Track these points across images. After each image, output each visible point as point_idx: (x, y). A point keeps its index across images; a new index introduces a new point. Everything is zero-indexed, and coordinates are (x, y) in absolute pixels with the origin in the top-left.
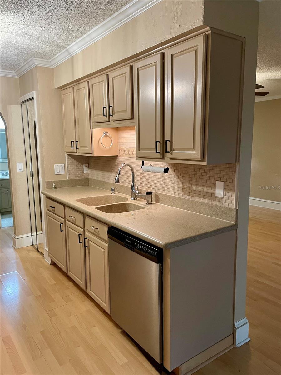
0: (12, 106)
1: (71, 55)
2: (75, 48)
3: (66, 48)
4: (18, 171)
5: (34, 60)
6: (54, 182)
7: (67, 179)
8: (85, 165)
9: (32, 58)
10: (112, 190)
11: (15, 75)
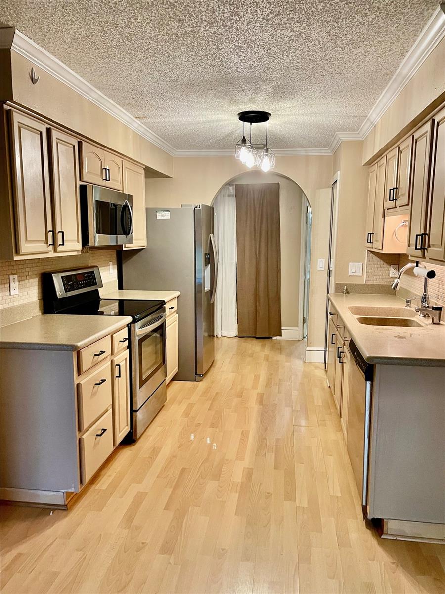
0: (321, 190)
1: (374, 124)
2: (374, 116)
3: (367, 116)
4: (319, 269)
5: (339, 135)
6: (346, 284)
7: (365, 283)
8: (394, 266)
9: (337, 133)
10: (408, 302)
11: (330, 152)
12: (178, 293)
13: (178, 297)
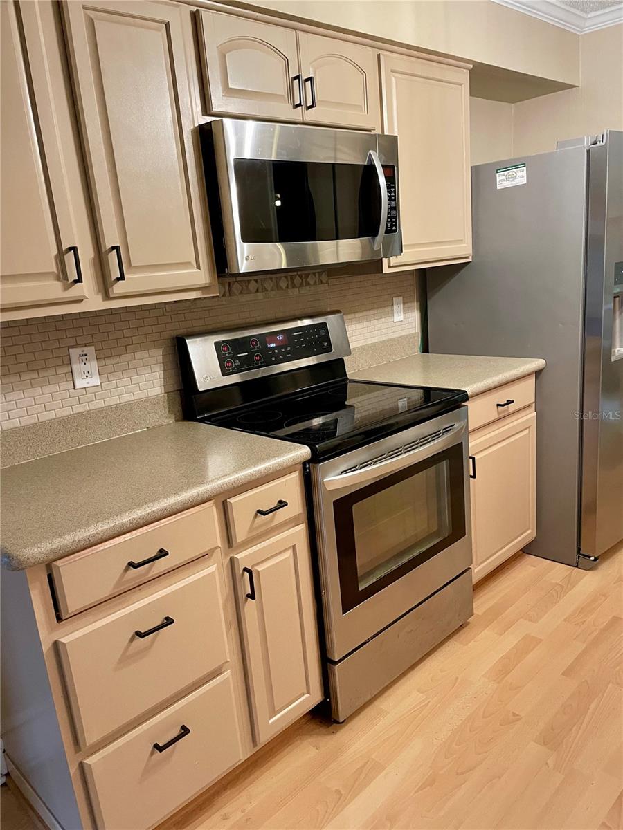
12: (539, 363)
13: (538, 373)
